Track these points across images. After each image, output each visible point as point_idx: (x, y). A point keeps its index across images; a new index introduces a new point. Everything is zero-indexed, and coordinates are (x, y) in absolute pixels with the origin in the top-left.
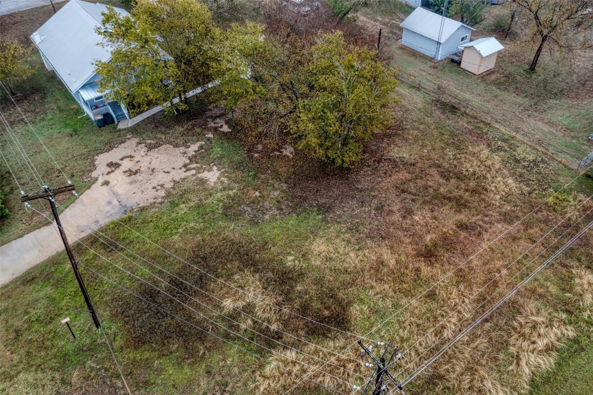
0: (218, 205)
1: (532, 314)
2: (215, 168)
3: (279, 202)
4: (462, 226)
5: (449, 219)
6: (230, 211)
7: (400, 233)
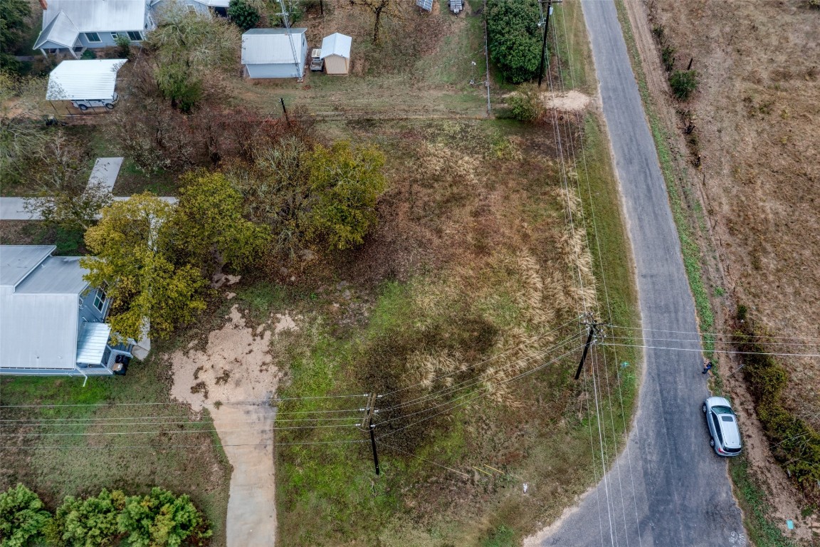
0: (325, 337)
1: (560, 238)
2: (279, 316)
3: (358, 297)
4: (476, 214)
5: (463, 214)
6: (339, 334)
7: (451, 250)
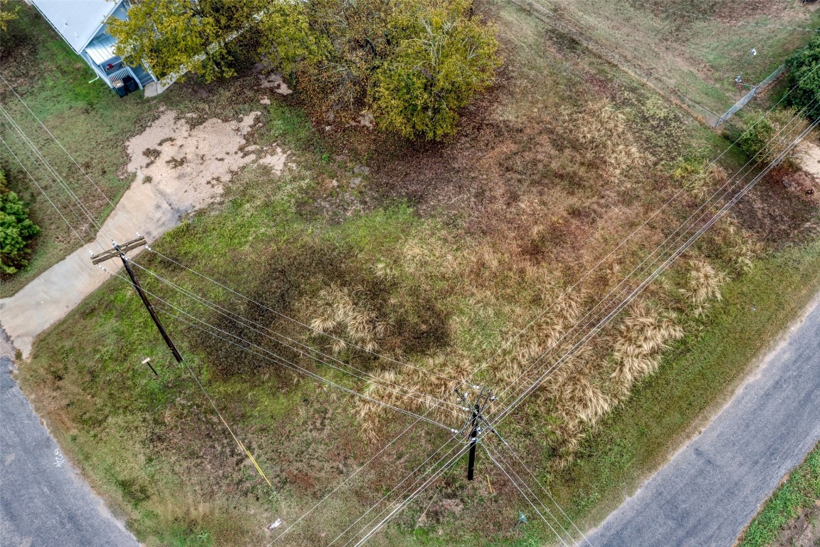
0: (289, 202)
1: (642, 316)
2: (279, 150)
3: (361, 192)
4: (575, 213)
5: (560, 202)
6: (305, 209)
7: (504, 226)
